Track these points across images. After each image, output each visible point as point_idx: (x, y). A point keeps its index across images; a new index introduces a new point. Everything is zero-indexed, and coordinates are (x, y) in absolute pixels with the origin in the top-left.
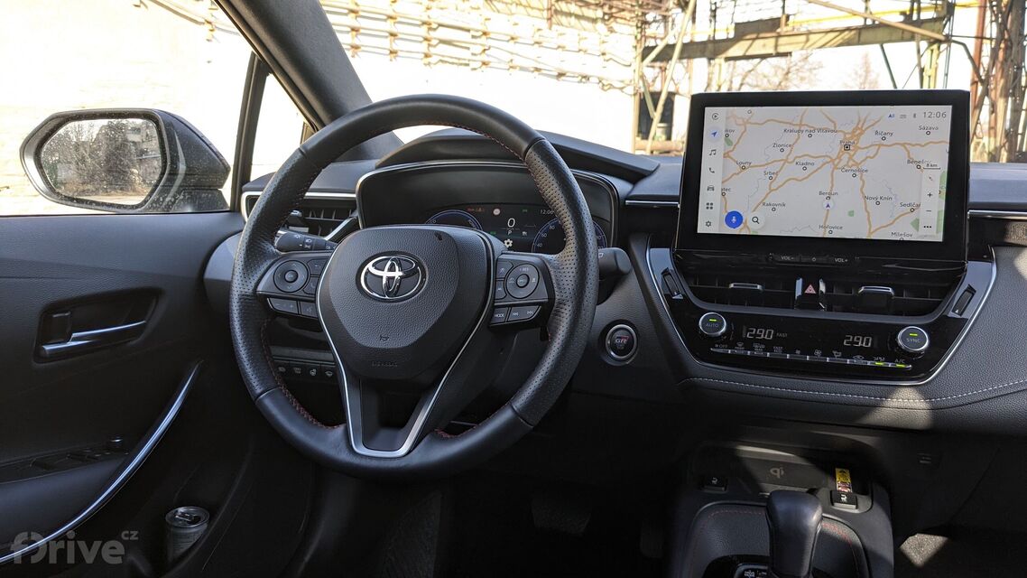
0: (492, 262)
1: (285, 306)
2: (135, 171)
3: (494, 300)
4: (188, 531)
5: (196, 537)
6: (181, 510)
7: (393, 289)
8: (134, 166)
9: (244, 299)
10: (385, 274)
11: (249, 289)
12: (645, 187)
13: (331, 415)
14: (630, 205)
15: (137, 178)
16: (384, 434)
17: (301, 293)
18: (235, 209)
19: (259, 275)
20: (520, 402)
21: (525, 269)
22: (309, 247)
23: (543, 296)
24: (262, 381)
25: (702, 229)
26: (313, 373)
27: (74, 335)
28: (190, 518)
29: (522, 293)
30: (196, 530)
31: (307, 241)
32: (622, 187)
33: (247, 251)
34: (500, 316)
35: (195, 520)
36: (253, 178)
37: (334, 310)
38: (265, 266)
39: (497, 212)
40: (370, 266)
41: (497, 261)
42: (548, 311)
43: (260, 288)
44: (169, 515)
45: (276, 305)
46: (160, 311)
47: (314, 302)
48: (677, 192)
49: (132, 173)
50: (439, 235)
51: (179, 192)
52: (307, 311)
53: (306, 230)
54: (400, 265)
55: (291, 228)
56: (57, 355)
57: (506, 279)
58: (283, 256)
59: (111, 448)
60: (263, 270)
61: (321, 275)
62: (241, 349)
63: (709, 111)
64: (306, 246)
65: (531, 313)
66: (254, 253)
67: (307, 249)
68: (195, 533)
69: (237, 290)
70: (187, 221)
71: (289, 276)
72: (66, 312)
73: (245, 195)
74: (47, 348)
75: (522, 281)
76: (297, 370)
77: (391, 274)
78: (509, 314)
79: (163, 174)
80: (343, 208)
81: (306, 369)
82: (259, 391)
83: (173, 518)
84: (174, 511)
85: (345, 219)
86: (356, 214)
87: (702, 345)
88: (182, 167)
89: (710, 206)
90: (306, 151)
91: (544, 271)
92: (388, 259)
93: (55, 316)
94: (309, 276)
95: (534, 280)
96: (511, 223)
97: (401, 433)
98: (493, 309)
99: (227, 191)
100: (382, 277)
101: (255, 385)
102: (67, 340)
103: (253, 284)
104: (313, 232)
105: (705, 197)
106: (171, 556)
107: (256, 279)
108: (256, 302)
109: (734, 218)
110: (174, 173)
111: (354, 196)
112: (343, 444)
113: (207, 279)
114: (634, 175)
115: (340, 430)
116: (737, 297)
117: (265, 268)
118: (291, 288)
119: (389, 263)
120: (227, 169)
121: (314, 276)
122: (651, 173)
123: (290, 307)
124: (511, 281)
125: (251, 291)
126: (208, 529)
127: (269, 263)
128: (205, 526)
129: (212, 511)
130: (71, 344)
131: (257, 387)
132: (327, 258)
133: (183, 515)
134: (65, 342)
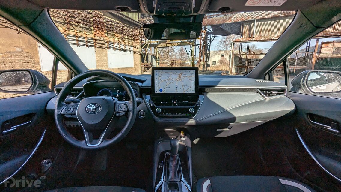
0: (115, 103)
2: (23, 80)
3: (116, 111)
4: (47, 165)
6: (45, 161)
7: (94, 111)
8: (23, 78)
9: (58, 115)
10: (92, 108)
12: (145, 84)
13: (82, 138)
14: (142, 88)
16: (94, 141)
17: (72, 113)
18: (53, 91)
19: (62, 109)
20: (123, 131)
21: (122, 105)
22: (73, 101)
23: (126, 110)
25: (155, 92)
26: (76, 126)
27: (12, 127)
28: (47, 162)
29: (122, 110)
30: (49, 165)
31: (72, 99)
32: (140, 84)
34: (118, 114)
35: (49, 162)
36: (57, 84)
37: (80, 116)
38: (63, 107)
39: (115, 89)
40: (88, 106)
41: (116, 103)
42: (127, 113)
43: (62, 112)
44: (42, 162)
45: (67, 116)
46: (35, 118)
47: (76, 114)
48: (150, 85)
49: (22, 80)
50: (103, 99)
51: (37, 88)
52: (74, 116)
53: (71, 95)
54: (95, 106)
56: (7, 133)
57: (118, 107)
58: (67, 105)
59: (24, 151)
60: (62, 108)
61: (76, 109)
62: (58, 126)
63: (155, 71)
65: (124, 113)
66: (60, 105)
69: (56, 113)
70: (40, 95)
71: (69, 109)
72: (9, 122)
73: (55, 88)
74: (4, 132)
75: (122, 107)
77: (93, 108)
78: (119, 114)
79: (32, 84)
80: (80, 90)
81: (73, 125)
82: (64, 135)
83: (43, 163)
85: (81, 92)
86: (83, 91)
87: (157, 114)
88: (38, 82)
89: (157, 88)
90: (71, 82)
91: (126, 105)
93: (6, 124)
94: (74, 109)
95: (124, 107)
96: (118, 91)
97: (98, 140)
98: (116, 113)
99: (50, 86)
102: (10, 128)
103: (60, 112)
104: (73, 96)
105: (155, 86)
106: (43, 172)
107: (61, 111)
108: (61, 116)
109: (161, 90)
110: (35, 84)
111: (82, 88)
112: (85, 144)
113: (47, 109)
114: (142, 82)
115: (84, 141)
116: (163, 105)
118: (69, 112)
119: (93, 105)
120: (50, 81)
122: (145, 81)
123: (70, 116)
124: (119, 107)
126: (52, 164)
127: (64, 107)
129: (53, 159)
130: (11, 130)
131: (63, 134)
132: (78, 105)
133: (45, 162)
134: (9, 129)
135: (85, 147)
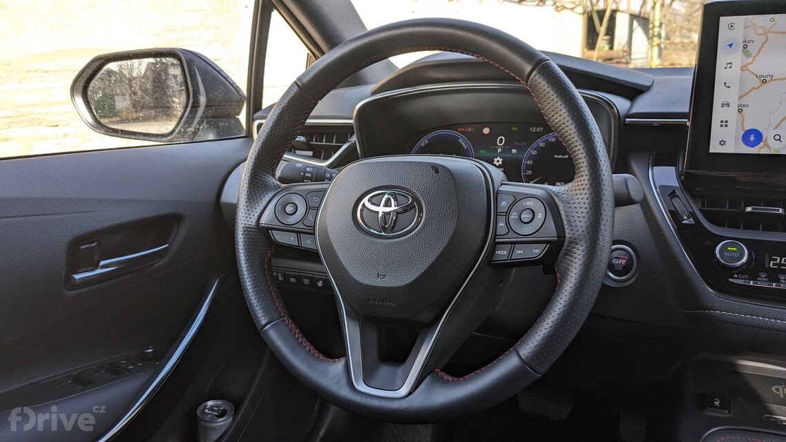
0: (492, 195)
1: (286, 237)
2: (176, 100)
3: (495, 236)
4: (217, 425)
5: (223, 430)
6: (210, 403)
7: (389, 226)
8: (175, 96)
9: (248, 230)
10: (381, 209)
11: (252, 222)
12: (644, 105)
13: (332, 348)
14: (631, 124)
15: (178, 106)
16: (384, 371)
17: (301, 226)
18: (248, 134)
19: (262, 206)
20: (528, 347)
21: (530, 203)
22: (310, 175)
23: (550, 232)
24: (267, 312)
25: (715, 148)
26: (320, 284)
27: (102, 263)
28: (218, 411)
29: (527, 230)
30: (223, 423)
31: (308, 169)
32: (621, 104)
33: (249, 184)
34: (502, 253)
35: (222, 414)
36: (263, 107)
37: (331, 245)
38: (267, 198)
39: (486, 131)
40: (365, 200)
41: (497, 194)
42: (556, 249)
43: (263, 221)
44: (200, 408)
45: (279, 237)
46: (181, 235)
47: (314, 234)
48: (685, 108)
49: (173, 102)
50: (436, 168)
51: (200, 123)
52: (307, 243)
53: (310, 153)
54: (396, 199)
55: (297, 151)
56: (86, 282)
57: (507, 214)
58: (284, 189)
59: (144, 358)
60: (264, 202)
61: (318, 207)
62: (247, 280)
63: (724, 21)
64: (307, 175)
65: (537, 251)
66: (257, 185)
67: (308, 178)
68: (222, 426)
69: (244, 220)
70: (210, 148)
71: (289, 209)
72: (93, 242)
73: (256, 123)
74: (77, 277)
75: (526, 216)
76: (306, 281)
77: (388, 209)
78: (512, 252)
79: (186, 107)
80: (342, 133)
81: (314, 281)
82: (264, 322)
83: (203, 413)
84: (204, 404)
85: (344, 143)
86: (354, 139)
87: (718, 275)
88: (203, 100)
89: (724, 124)
90: (303, 84)
91: (551, 205)
92: (384, 194)
93: (82, 247)
94: (308, 208)
95: (540, 216)
96: (501, 141)
97: (400, 370)
98: (495, 245)
99: (242, 117)
100: (378, 212)
101: (259, 315)
102: (96, 267)
103: (256, 217)
104: (316, 156)
105: (718, 114)
107: (259, 212)
108: (261, 234)
109: (753, 136)
110: (195, 106)
111: (352, 121)
112: (344, 380)
113: (222, 203)
114: (633, 92)
115: (339, 365)
116: (751, 222)
117: (267, 200)
118: (291, 220)
119: (386, 196)
120: (242, 98)
121: (313, 209)
122: (648, 88)
123: (290, 239)
124: (514, 216)
125: (254, 223)
126: (233, 421)
127: (270, 195)
128: (231, 419)
129: (237, 404)
130: (98, 271)
131: (262, 318)
132: (325, 191)
133: (211, 409)
134: (93, 270)
135: (345, 393)
